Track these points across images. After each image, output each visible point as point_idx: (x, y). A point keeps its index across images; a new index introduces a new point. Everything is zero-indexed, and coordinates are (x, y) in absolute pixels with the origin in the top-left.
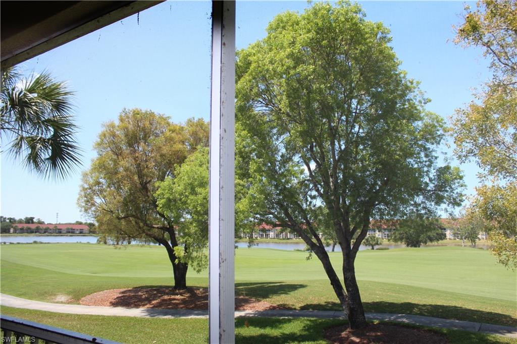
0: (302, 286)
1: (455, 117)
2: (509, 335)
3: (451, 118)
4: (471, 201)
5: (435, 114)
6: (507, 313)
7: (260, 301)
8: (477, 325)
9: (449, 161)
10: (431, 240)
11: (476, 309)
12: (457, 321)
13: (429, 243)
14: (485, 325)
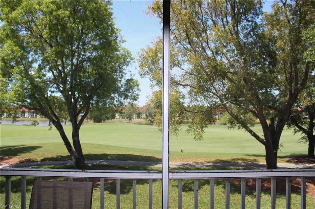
0: (38, 147)
1: (141, 53)
2: (156, 166)
3: (139, 53)
4: (149, 99)
5: (127, 49)
6: (153, 156)
7: (12, 158)
8: (141, 163)
9: (132, 76)
10: (108, 119)
11: (139, 155)
12: (131, 162)
13: (107, 121)
14: (145, 162)
